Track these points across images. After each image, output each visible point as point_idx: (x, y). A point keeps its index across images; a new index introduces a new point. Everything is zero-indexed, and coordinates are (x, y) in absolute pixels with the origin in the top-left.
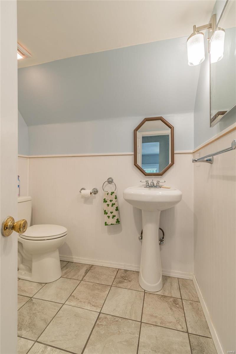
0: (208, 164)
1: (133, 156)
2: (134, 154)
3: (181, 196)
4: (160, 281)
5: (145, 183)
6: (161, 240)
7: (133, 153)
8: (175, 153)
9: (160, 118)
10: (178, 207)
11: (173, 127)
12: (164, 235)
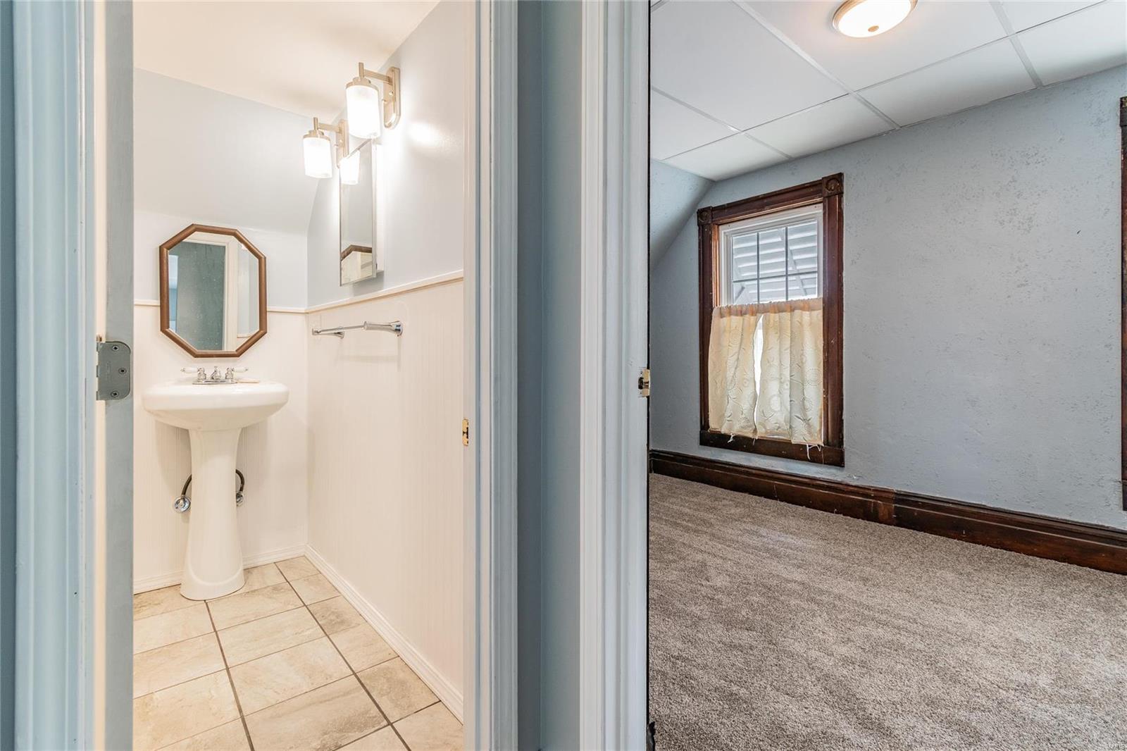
0: (337, 338)
1: (159, 308)
2: (159, 304)
3: (287, 394)
4: (238, 573)
5: (196, 375)
6: (238, 496)
7: (158, 302)
8: (268, 310)
9: (233, 231)
10: (274, 420)
11: (265, 258)
12: (243, 482)
